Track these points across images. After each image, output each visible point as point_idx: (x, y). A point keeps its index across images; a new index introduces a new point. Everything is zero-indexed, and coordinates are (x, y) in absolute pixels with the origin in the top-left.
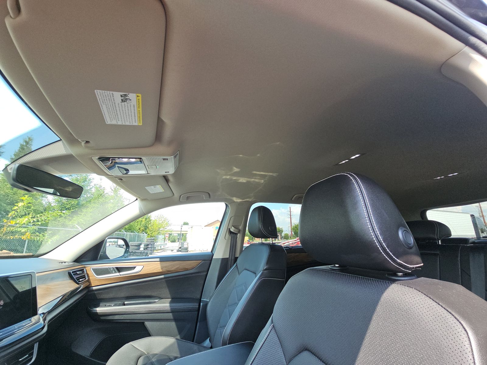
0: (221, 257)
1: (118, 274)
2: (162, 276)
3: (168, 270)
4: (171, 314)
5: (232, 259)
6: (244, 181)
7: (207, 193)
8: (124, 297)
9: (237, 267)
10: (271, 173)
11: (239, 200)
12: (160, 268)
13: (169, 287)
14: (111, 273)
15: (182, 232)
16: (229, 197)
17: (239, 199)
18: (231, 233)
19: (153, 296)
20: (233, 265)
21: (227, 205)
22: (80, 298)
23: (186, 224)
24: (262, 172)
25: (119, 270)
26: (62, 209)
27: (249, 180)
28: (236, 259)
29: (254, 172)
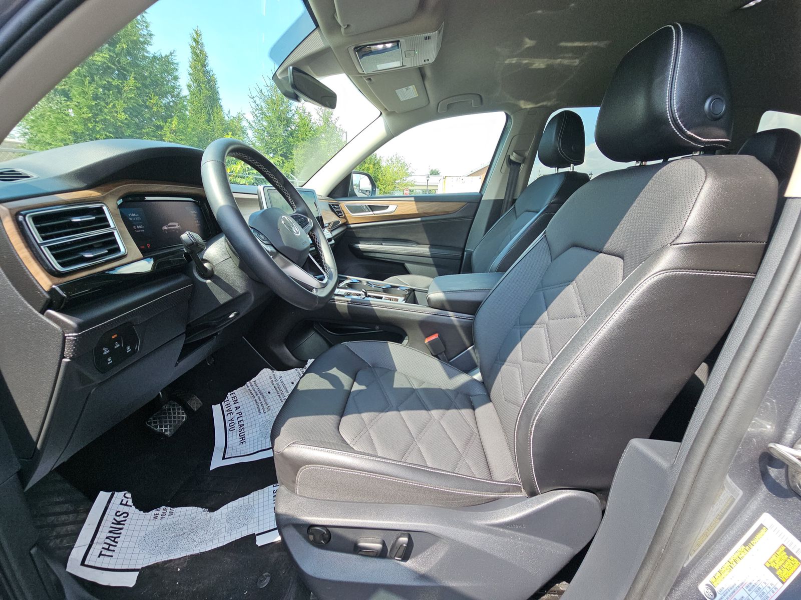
0: (493, 198)
1: (371, 213)
2: (419, 219)
3: (425, 212)
4: (431, 259)
5: (508, 200)
6: (542, 66)
7: (478, 96)
8: (380, 239)
9: (515, 209)
10: (595, 40)
11: (529, 105)
12: (416, 209)
13: (427, 232)
14: (364, 212)
15: (429, 188)
16: (512, 101)
17: (530, 103)
18: (510, 162)
19: (410, 240)
20: (509, 208)
21: (508, 117)
22: (342, 232)
23: (434, 173)
24: (577, 41)
25: (372, 208)
26: (268, 151)
27: (551, 61)
28: (514, 201)
29: (563, 44)
